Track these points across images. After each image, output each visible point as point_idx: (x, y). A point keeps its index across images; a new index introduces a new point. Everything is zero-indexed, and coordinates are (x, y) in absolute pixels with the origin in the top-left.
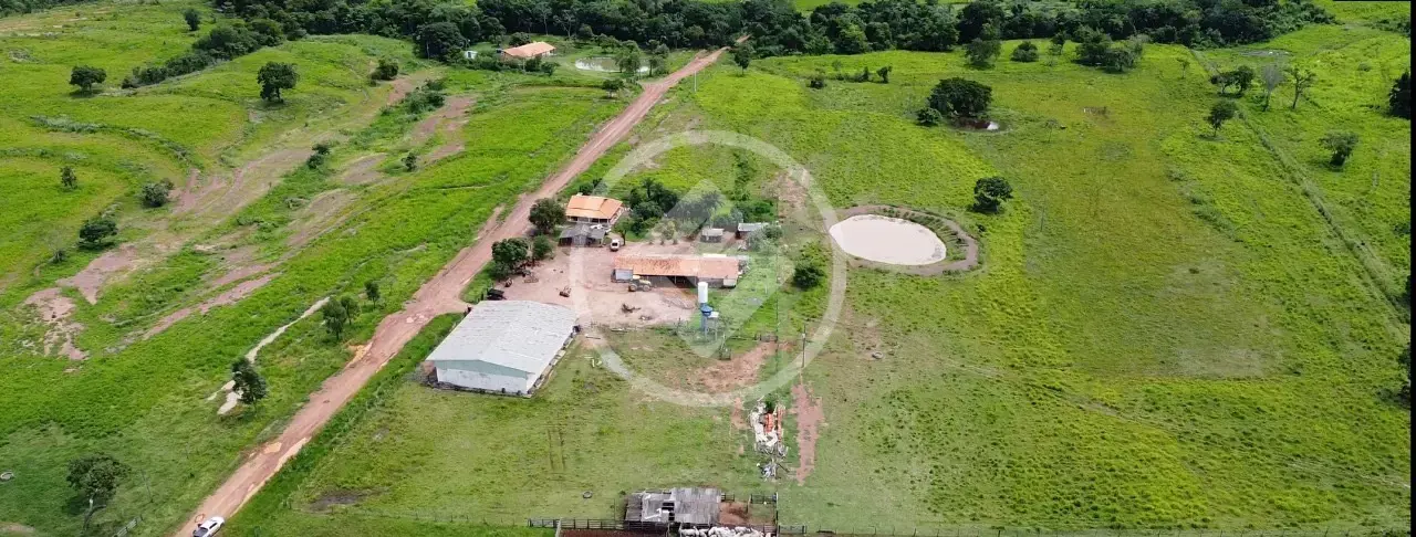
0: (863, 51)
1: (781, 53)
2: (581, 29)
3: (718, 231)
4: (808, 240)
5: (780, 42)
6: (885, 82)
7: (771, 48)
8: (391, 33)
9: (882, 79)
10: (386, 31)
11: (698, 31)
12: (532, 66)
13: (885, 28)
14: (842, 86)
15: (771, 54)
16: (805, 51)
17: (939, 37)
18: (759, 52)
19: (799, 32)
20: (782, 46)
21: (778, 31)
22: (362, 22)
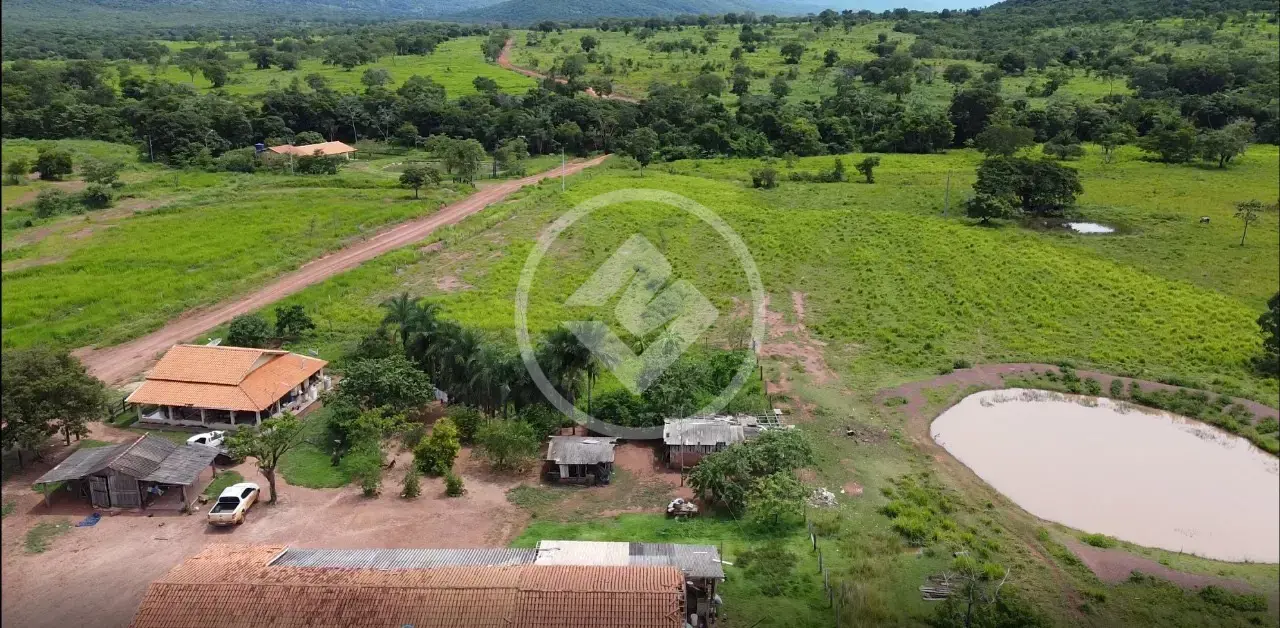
0: (816, 154)
1: (697, 155)
2: (403, 128)
3: (598, 449)
4: (886, 469)
5: (696, 140)
6: (870, 181)
7: (683, 148)
8: (120, 137)
9: (865, 177)
10: (113, 134)
11: (572, 128)
12: (306, 165)
13: (844, 123)
14: (803, 187)
15: (681, 156)
16: (732, 153)
17: (928, 132)
18: (664, 153)
19: (721, 127)
20: (697, 146)
21: (691, 126)
22: (81, 124)
